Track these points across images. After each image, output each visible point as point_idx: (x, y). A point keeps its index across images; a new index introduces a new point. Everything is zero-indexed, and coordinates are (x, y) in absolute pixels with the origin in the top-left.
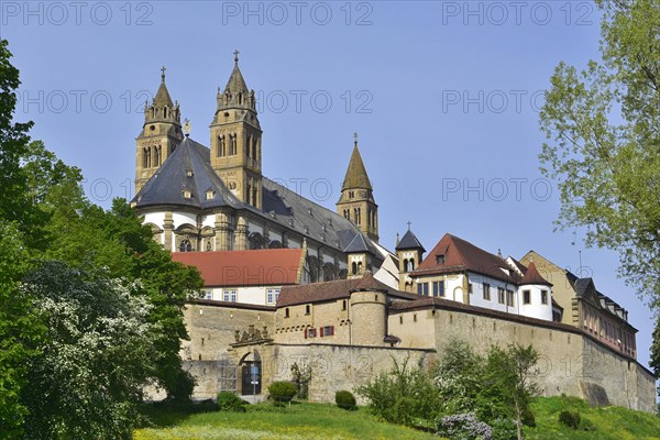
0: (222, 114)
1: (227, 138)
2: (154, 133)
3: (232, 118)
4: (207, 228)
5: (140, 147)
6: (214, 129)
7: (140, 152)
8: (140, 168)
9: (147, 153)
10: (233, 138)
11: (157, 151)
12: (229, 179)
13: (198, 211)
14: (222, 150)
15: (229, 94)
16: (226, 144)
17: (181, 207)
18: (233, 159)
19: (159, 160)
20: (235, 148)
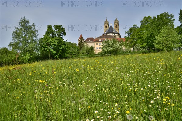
0: (116, 23)
9: (105, 27)
10: (117, 26)
11: (107, 27)
12: (117, 30)
13: (115, 34)
14: (115, 27)
15: (116, 21)
16: (116, 26)
17: (113, 33)
18: (117, 28)
19: (107, 28)
20: (117, 27)
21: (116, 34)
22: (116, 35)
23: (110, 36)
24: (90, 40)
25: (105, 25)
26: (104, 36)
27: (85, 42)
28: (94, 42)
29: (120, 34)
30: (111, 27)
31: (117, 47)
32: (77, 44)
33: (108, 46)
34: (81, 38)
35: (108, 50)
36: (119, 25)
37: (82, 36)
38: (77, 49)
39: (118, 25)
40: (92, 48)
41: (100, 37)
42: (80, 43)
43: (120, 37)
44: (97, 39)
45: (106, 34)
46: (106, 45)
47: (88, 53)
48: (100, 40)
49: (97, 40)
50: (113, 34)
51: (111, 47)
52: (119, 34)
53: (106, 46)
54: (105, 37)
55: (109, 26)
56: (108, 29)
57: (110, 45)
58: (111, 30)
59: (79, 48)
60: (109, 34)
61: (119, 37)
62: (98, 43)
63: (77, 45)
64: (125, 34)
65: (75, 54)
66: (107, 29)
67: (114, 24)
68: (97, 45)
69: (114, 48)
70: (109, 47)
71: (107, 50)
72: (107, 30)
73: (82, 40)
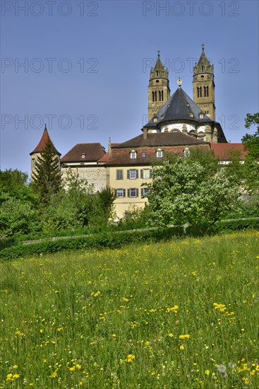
0: (200, 76)
1: (203, 89)
2: (158, 84)
3: (205, 78)
4: (201, 132)
5: (151, 91)
6: (195, 83)
7: (151, 93)
8: (151, 101)
9: (154, 94)
10: (206, 89)
11: (161, 93)
12: (205, 109)
13: (197, 124)
14: (199, 94)
15: (203, 65)
16: (203, 91)
17: (191, 122)
18: (207, 99)
19: (161, 98)
20: (207, 94)
21: (202, 123)
22: (202, 129)
23: (178, 138)
24: (88, 154)
25: (151, 85)
26: (150, 136)
27: (63, 163)
28: (105, 166)
29: (218, 126)
30: (180, 93)
31: (222, 192)
32: (26, 176)
33: (178, 186)
34: (47, 148)
35: (182, 207)
36: (214, 86)
37: (49, 141)
38: (29, 199)
39: (210, 85)
40: (107, 198)
41: (134, 144)
42: (41, 173)
43: (222, 138)
44: (120, 153)
45: (158, 127)
46: (171, 184)
47: (86, 222)
48: (133, 156)
49: (120, 158)
50: (190, 128)
51: (194, 190)
52: (214, 124)
53: (173, 189)
54: (153, 141)
55: (169, 90)
56: (166, 102)
57: (190, 184)
58: (178, 109)
59: (36, 196)
60: (171, 127)
61: (215, 139)
62: (125, 169)
63: (29, 181)
64: (247, 126)
65: (24, 226)
66: (161, 103)
67: (195, 80)
68: (120, 176)
69: (208, 198)
70: (185, 191)
71: (174, 206)
72: (163, 111)
73: (48, 159)
